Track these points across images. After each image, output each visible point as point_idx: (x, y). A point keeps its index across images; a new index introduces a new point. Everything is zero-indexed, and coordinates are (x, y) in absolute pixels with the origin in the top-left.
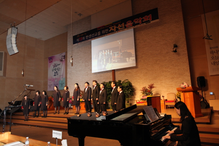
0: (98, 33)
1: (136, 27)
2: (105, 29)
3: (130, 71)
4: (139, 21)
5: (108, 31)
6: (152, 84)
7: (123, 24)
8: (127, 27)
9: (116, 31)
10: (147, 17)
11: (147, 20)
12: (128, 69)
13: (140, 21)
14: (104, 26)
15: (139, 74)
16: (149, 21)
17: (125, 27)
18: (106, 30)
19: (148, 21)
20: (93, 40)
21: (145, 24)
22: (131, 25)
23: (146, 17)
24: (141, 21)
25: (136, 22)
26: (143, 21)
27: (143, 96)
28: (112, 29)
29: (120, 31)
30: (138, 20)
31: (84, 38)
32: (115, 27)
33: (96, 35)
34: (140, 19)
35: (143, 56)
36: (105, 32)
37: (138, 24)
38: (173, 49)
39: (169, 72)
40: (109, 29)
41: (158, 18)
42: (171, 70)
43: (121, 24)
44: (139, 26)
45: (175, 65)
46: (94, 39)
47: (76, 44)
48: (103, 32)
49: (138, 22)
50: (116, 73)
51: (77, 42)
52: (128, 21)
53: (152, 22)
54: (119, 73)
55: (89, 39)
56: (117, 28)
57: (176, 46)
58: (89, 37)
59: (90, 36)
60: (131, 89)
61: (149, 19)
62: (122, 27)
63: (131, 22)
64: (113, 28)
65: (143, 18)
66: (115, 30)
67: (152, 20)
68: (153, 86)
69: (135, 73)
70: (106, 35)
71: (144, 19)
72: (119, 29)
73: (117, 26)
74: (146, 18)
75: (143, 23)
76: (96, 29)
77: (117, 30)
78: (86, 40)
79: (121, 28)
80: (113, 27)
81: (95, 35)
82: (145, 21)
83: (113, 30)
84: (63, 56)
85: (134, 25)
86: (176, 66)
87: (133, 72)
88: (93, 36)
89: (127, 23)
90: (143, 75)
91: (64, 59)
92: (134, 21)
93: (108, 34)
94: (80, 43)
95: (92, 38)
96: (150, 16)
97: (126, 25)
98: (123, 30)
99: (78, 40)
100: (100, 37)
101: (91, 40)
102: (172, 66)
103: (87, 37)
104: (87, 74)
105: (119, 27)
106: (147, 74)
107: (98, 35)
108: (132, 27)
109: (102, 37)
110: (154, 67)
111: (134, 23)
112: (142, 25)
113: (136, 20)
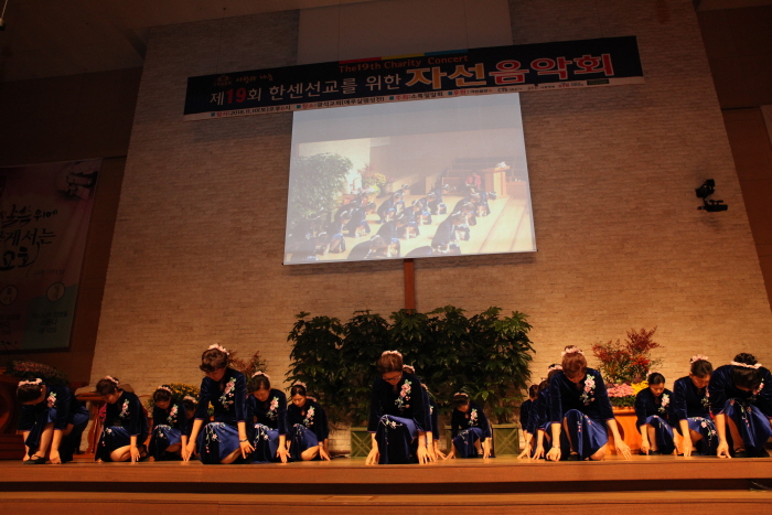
0: (340, 83)
2: (383, 73)
3: (494, 271)
4: (556, 68)
5: (402, 83)
6: (648, 331)
7: (479, 69)
8: (500, 81)
9: (443, 89)
10: (595, 63)
11: (595, 71)
13: (560, 70)
14: (379, 61)
15: (539, 292)
16: (602, 74)
18: (389, 77)
19: (600, 77)
20: (311, 107)
21: (586, 86)
22: (520, 77)
23: (587, 58)
24: (565, 69)
25: (541, 72)
26: (575, 72)
28: (420, 78)
29: (464, 94)
30: (551, 64)
31: (255, 94)
32: (438, 74)
33: (330, 90)
34: (561, 61)
36: (384, 85)
37: (554, 79)
39: (682, 290)
40: (407, 77)
41: (639, 73)
42: (688, 284)
43: (469, 65)
44: (557, 87)
45: (704, 265)
46: (320, 106)
47: (207, 115)
48: (373, 83)
49: (554, 72)
51: (214, 108)
52: (507, 62)
53: (613, 82)
54: (438, 278)
55: (287, 100)
56: (445, 74)
58: (286, 95)
59: (299, 88)
62: (473, 79)
63: (516, 65)
64: (428, 75)
65: (577, 60)
66: (436, 83)
67: (616, 76)
68: (653, 339)
69: (523, 287)
70: (387, 97)
71: (581, 63)
72: (460, 82)
73: (448, 69)
74: (589, 63)
75: (572, 77)
76: (336, 65)
77: (449, 87)
78: (267, 101)
79: (467, 80)
80: (428, 70)
81: (323, 88)
82: (584, 71)
83: (428, 82)
84: (81, 175)
85: (533, 79)
86: (707, 269)
87: (513, 279)
88: (314, 92)
89: (500, 66)
90: (563, 295)
91: (87, 191)
92: (535, 65)
93: (402, 96)
94: (230, 111)
95: (305, 100)
96: (606, 58)
97: (496, 76)
98: (481, 91)
99: (220, 98)
100: (353, 102)
101: (299, 107)
102: (692, 269)
103: (274, 91)
104: (244, 273)
105: (461, 76)
106: (582, 294)
107: (341, 90)
108: (525, 88)
109: (367, 102)
110: (615, 264)
111: (534, 72)
112: (572, 85)
113: (543, 64)
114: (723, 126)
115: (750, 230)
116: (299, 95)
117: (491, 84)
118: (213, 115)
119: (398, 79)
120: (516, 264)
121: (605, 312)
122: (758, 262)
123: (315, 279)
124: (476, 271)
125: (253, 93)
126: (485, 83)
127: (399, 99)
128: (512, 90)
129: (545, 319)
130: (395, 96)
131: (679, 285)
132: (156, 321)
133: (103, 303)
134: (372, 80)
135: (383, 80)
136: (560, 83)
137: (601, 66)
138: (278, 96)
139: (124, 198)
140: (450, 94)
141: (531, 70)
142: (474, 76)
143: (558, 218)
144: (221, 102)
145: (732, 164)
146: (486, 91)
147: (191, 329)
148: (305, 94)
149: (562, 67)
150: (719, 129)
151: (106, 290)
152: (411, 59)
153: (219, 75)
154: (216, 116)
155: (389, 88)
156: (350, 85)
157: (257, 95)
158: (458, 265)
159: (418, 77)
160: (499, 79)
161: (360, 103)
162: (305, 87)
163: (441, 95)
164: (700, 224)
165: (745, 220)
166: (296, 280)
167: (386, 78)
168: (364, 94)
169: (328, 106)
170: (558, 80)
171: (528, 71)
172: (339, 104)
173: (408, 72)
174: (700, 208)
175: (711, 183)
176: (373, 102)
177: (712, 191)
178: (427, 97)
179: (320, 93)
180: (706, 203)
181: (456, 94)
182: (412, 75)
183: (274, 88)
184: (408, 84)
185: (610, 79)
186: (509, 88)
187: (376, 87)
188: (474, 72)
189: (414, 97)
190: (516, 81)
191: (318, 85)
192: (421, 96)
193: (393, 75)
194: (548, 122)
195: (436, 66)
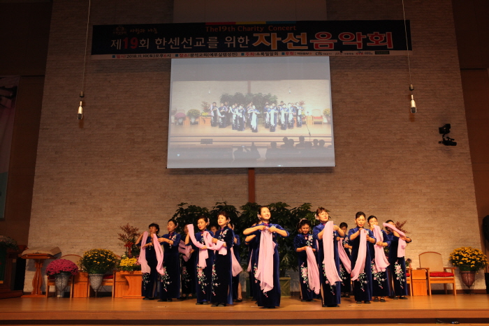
0: (206, 40)
2: (237, 34)
3: (306, 177)
4: (355, 40)
5: (250, 43)
7: (303, 37)
8: (317, 47)
9: (279, 50)
10: (382, 39)
11: (381, 44)
12: (301, 172)
13: (357, 42)
14: (234, 25)
15: (335, 192)
16: (384, 48)
18: (241, 38)
20: (186, 56)
21: (374, 54)
22: (331, 45)
23: (376, 34)
24: (361, 42)
25: (346, 42)
26: (368, 44)
29: (292, 54)
30: (352, 36)
31: (144, 43)
32: (275, 39)
33: (199, 45)
34: (359, 35)
35: (351, 141)
36: (237, 44)
37: (353, 48)
39: (424, 195)
40: (253, 39)
41: (409, 49)
42: (429, 190)
43: (297, 33)
44: (355, 55)
45: (439, 178)
46: (192, 56)
47: (109, 57)
48: (229, 41)
49: (353, 43)
51: (113, 51)
52: (323, 33)
53: (393, 53)
54: (270, 180)
55: (168, 50)
56: (280, 39)
58: (168, 46)
59: (177, 41)
61: (386, 44)
62: (299, 44)
63: (329, 35)
64: (268, 39)
65: (369, 35)
66: (274, 46)
67: (394, 49)
69: (325, 188)
70: (240, 53)
71: (372, 38)
72: (290, 46)
73: (283, 35)
74: (377, 38)
75: (366, 48)
77: (283, 49)
78: (153, 50)
79: (295, 44)
80: (268, 35)
81: (194, 43)
82: (374, 44)
83: (268, 44)
85: (339, 47)
86: (442, 181)
87: (318, 183)
88: (188, 45)
89: (318, 36)
90: (350, 195)
91: (9, 101)
92: (341, 37)
93: (250, 53)
94: (127, 55)
95: (181, 51)
96: (389, 35)
97: (315, 43)
98: (304, 54)
99: (118, 44)
100: (216, 55)
101: (177, 56)
102: (432, 181)
103: (159, 42)
104: (138, 172)
105: (291, 41)
106: (362, 195)
107: (207, 45)
108: (334, 53)
109: (225, 56)
110: (384, 176)
111: (340, 42)
112: (365, 53)
113: (347, 37)
114: (461, 85)
115: (469, 157)
116: (177, 46)
117: (311, 49)
118: (114, 57)
119: (247, 40)
120: (321, 173)
121: (376, 207)
122: (472, 178)
123: (187, 178)
124: (295, 176)
125: (143, 42)
126: (307, 48)
127: (248, 56)
128: (325, 54)
129: (338, 210)
130: (245, 53)
131: (423, 191)
132: (74, 203)
133: (34, 189)
134: (229, 39)
135: (237, 40)
136: (357, 52)
137: (385, 41)
138: (161, 46)
139: (45, 112)
140: (283, 54)
141: (339, 40)
142: (300, 42)
143: (350, 143)
144: (119, 47)
145: (463, 112)
146: (308, 54)
147: (101, 209)
148: (181, 46)
149: (359, 40)
150: (458, 88)
151: (35, 180)
152: (257, 25)
153: (117, 26)
154: (116, 58)
155: (241, 46)
156: (213, 42)
157: (146, 44)
158: (283, 172)
159: (261, 39)
160: (317, 45)
161: (220, 56)
162: (181, 40)
163: (277, 55)
164: (440, 152)
165: (467, 150)
166: (173, 178)
167: (239, 39)
168: (223, 50)
169: (197, 56)
170: (356, 50)
171: (336, 41)
172: (206, 56)
173: (255, 35)
174: (440, 142)
175: (448, 126)
176: (230, 56)
177: (448, 132)
178: (267, 55)
179: (192, 46)
180: (444, 139)
181: (287, 54)
182: (257, 38)
183: (159, 39)
184: (255, 44)
185: (390, 51)
186: (323, 52)
187: (232, 45)
188: (300, 39)
189: (258, 54)
190: (328, 48)
191: (191, 40)
192: (263, 54)
193: (244, 36)
194: (347, 75)
195: (274, 32)
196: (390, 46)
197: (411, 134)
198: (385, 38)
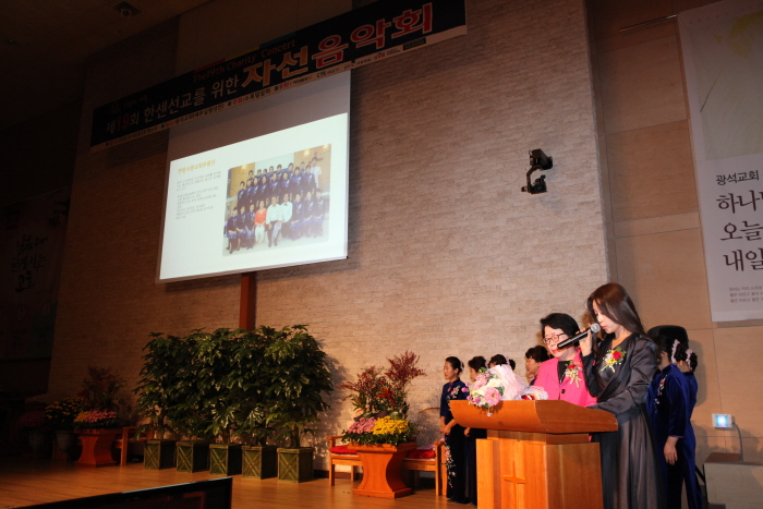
0: (193, 95)
1: (360, 62)
2: (226, 76)
3: (321, 280)
4: (374, 36)
5: (240, 84)
6: (408, 355)
7: (303, 54)
8: (320, 64)
9: (271, 85)
10: (414, 17)
11: (413, 29)
13: (378, 37)
14: (223, 63)
15: (359, 301)
16: (419, 34)
17: (312, 67)
18: (230, 80)
19: (416, 37)
21: (402, 52)
22: (339, 54)
23: (408, 14)
24: (383, 36)
25: (361, 43)
26: (393, 37)
27: (357, 419)
28: (253, 77)
29: (286, 85)
30: (370, 29)
31: (135, 118)
32: (269, 67)
33: (186, 104)
34: (381, 24)
35: (387, 210)
36: (225, 90)
37: (370, 49)
38: (529, 174)
39: (506, 294)
40: (243, 77)
41: (461, 22)
42: (514, 286)
43: (295, 50)
44: (373, 60)
45: (535, 260)
46: (178, 122)
47: (103, 146)
48: (217, 89)
49: (372, 42)
50: (263, 290)
51: (107, 137)
52: (329, 39)
53: (431, 40)
54: (275, 289)
55: (156, 121)
56: (278, 69)
57: (541, 161)
58: (155, 116)
59: (164, 107)
60: (311, 376)
61: (422, 26)
62: (297, 67)
63: (337, 39)
64: (260, 72)
65: (396, 20)
66: (266, 80)
67: (434, 32)
69: (345, 296)
70: (226, 104)
71: (399, 23)
72: (286, 73)
73: (277, 60)
74: (407, 21)
75: (390, 43)
76: (191, 75)
77: (276, 81)
78: (142, 125)
79: (292, 69)
80: (259, 65)
81: (181, 103)
82: (402, 33)
83: (258, 79)
85: (351, 55)
86: (540, 265)
87: (337, 288)
88: (174, 108)
89: (322, 46)
90: (381, 305)
92: (355, 38)
93: (238, 99)
94: (118, 139)
95: (168, 119)
96: (427, 9)
97: (318, 58)
98: (302, 80)
99: (112, 127)
100: (201, 114)
101: (163, 127)
102: (521, 267)
103: (147, 113)
105: (287, 66)
106: (399, 303)
107: (194, 102)
108: (342, 67)
109: (211, 111)
110: (437, 266)
111: (352, 45)
112: (388, 53)
113: (362, 33)
115: (599, 209)
116: (164, 113)
118: (107, 144)
119: (236, 81)
120: (341, 271)
121: (421, 324)
127: (235, 104)
129: (362, 333)
130: (232, 101)
131: (503, 288)
134: (216, 86)
135: (225, 84)
136: (374, 55)
137: (421, 21)
138: (149, 117)
140: (276, 89)
141: (350, 43)
142: (298, 63)
143: (385, 213)
144: (113, 130)
146: (307, 79)
148: (168, 110)
149: (380, 33)
152: (248, 55)
154: (109, 146)
155: (228, 92)
156: (200, 96)
158: (292, 275)
159: (252, 74)
160: (320, 60)
161: (206, 113)
163: (268, 92)
167: (228, 82)
168: (209, 103)
169: (183, 121)
170: (375, 51)
171: (347, 46)
172: (192, 118)
173: (245, 70)
174: (523, 190)
176: (216, 110)
178: (258, 96)
179: (179, 108)
181: (281, 89)
182: (247, 73)
183: (148, 109)
184: (244, 85)
185: (427, 38)
186: (327, 70)
187: (219, 93)
188: (298, 59)
189: (247, 99)
190: (335, 61)
191: (177, 101)
192: (252, 97)
193: (233, 77)
194: (388, 96)
195: (268, 57)
196: (427, 28)
197: (487, 180)
198: (421, 16)
